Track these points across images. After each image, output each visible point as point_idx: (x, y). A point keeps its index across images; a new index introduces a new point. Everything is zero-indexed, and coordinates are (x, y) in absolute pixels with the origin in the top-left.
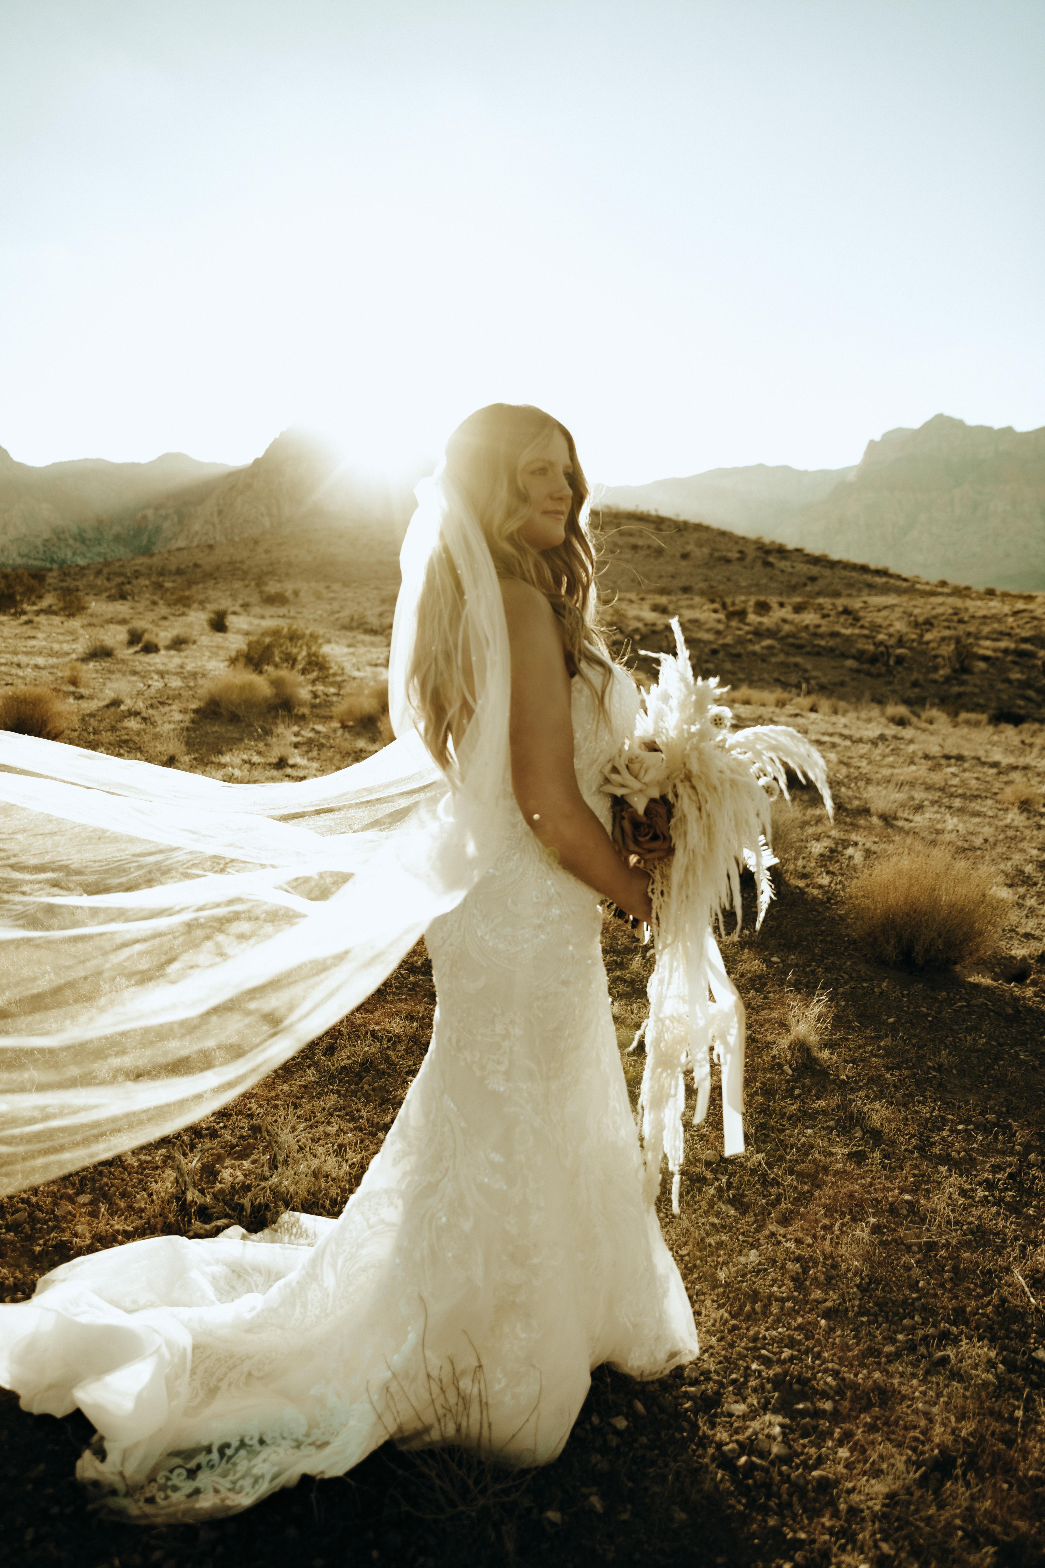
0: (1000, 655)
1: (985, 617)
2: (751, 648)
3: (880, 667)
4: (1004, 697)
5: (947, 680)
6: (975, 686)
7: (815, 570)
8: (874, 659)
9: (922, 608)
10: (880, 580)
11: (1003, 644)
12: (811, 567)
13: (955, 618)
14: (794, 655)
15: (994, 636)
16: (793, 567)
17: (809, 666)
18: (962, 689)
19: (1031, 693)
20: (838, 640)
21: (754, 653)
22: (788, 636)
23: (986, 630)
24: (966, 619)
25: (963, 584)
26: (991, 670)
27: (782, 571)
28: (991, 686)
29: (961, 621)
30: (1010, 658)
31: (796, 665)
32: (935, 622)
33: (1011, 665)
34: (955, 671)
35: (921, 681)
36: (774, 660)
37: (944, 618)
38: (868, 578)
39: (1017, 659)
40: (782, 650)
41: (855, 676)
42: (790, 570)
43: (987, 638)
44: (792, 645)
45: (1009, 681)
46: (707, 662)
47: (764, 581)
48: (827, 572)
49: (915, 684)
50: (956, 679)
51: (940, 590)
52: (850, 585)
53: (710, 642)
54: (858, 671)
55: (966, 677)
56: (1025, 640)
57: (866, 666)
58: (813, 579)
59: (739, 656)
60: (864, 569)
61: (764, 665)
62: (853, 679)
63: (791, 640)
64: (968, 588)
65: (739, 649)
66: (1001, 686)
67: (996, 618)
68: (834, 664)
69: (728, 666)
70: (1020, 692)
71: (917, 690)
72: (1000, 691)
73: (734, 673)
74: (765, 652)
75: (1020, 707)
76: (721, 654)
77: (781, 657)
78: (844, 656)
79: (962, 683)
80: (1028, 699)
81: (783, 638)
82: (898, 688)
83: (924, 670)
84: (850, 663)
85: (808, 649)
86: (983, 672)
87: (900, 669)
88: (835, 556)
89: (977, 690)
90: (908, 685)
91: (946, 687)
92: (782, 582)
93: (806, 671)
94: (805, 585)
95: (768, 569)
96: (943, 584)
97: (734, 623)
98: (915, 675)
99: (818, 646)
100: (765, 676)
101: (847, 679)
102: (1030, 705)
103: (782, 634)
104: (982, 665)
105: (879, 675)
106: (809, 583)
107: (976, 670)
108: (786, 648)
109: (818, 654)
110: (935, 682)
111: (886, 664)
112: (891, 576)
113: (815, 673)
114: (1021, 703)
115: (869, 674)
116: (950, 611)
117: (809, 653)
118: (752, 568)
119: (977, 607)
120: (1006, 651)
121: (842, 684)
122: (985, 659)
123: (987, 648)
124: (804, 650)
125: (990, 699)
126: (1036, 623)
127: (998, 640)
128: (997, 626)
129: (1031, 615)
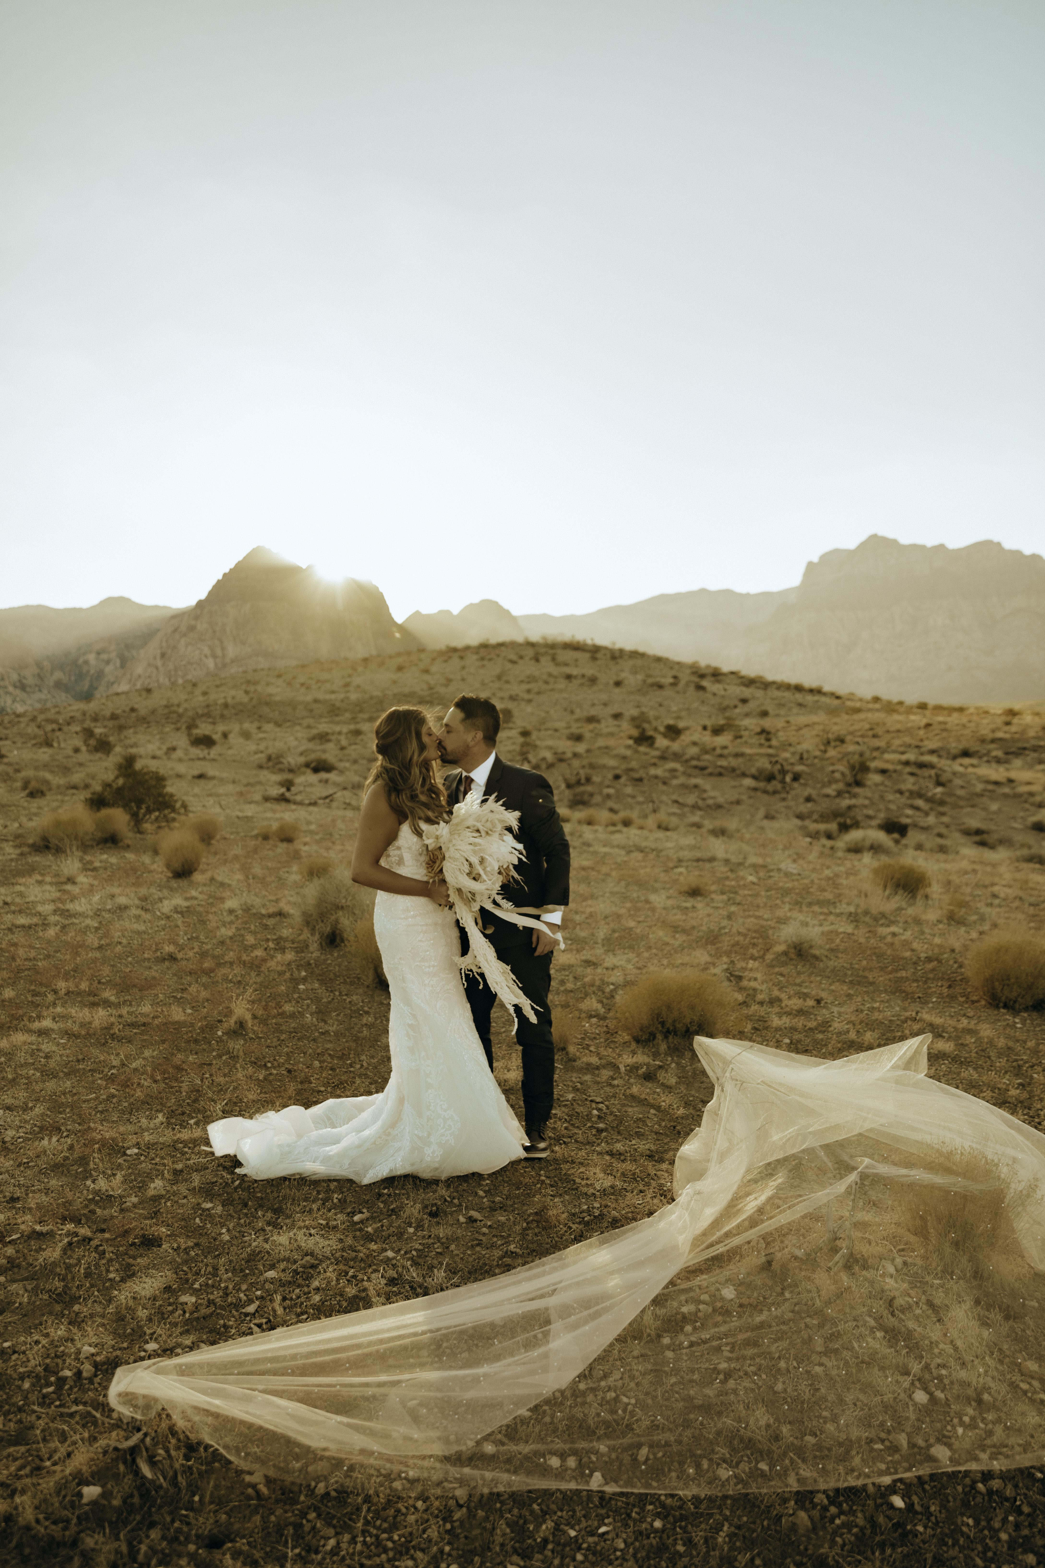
0: (899, 767)
1: (899, 731)
2: (653, 771)
3: (776, 785)
4: (893, 807)
5: (839, 794)
6: (866, 798)
7: (747, 692)
8: (770, 778)
9: (840, 725)
10: (810, 698)
11: (904, 758)
12: (744, 689)
13: (870, 733)
14: (695, 777)
15: (902, 749)
16: (725, 690)
17: (708, 787)
18: (853, 802)
19: (920, 803)
20: (740, 760)
21: (656, 777)
22: (692, 758)
23: (895, 743)
24: (880, 733)
25: (895, 699)
26: (886, 782)
27: (715, 694)
28: (882, 797)
29: (875, 736)
30: (908, 770)
31: (696, 786)
32: (848, 738)
33: (906, 776)
34: (847, 784)
35: (814, 796)
36: (675, 782)
37: (859, 733)
38: (799, 697)
39: (915, 770)
40: (684, 773)
41: (752, 794)
42: (722, 693)
43: (894, 752)
44: (696, 767)
45: (901, 792)
46: (608, 787)
47: (695, 705)
48: (759, 693)
49: (808, 799)
50: (848, 792)
51: (871, 706)
52: (781, 705)
53: (614, 768)
54: (755, 789)
55: (857, 790)
56: (932, 752)
57: (762, 785)
58: (744, 701)
59: (640, 780)
60: (799, 688)
61: (664, 788)
62: (750, 797)
63: (694, 763)
64: (901, 703)
65: (641, 773)
66: (890, 797)
67: (908, 731)
68: (733, 783)
69: (629, 790)
70: (909, 802)
71: (809, 805)
72: (890, 801)
73: (633, 797)
74: (667, 774)
75: (908, 816)
76: (623, 780)
77: (682, 780)
78: (744, 775)
79: (855, 796)
80: (917, 809)
81: (687, 761)
82: (792, 803)
83: (819, 786)
84: (748, 782)
85: (710, 770)
86: (877, 785)
87: (796, 785)
88: (770, 677)
89: (867, 802)
90: (802, 800)
91: (837, 800)
92: (713, 705)
93: (705, 791)
94: (736, 707)
95: (701, 693)
96: (876, 699)
97: (642, 749)
98: (808, 791)
99: (721, 767)
100: (664, 798)
101: (744, 797)
102: (918, 813)
103: (687, 757)
104: (877, 778)
105: (775, 792)
106: (740, 705)
107: (869, 783)
108: (689, 771)
109: (720, 774)
110: (828, 796)
111: (783, 782)
112: (825, 694)
113: (712, 794)
114: (909, 812)
115: (765, 792)
116: (867, 726)
117: (711, 774)
118: (684, 693)
119: (895, 720)
120: (907, 763)
121: (738, 802)
122: (883, 772)
123: (887, 761)
124: (706, 772)
125: (879, 810)
126: (945, 734)
127: (903, 753)
128: (907, 740)
129: (943, 726)
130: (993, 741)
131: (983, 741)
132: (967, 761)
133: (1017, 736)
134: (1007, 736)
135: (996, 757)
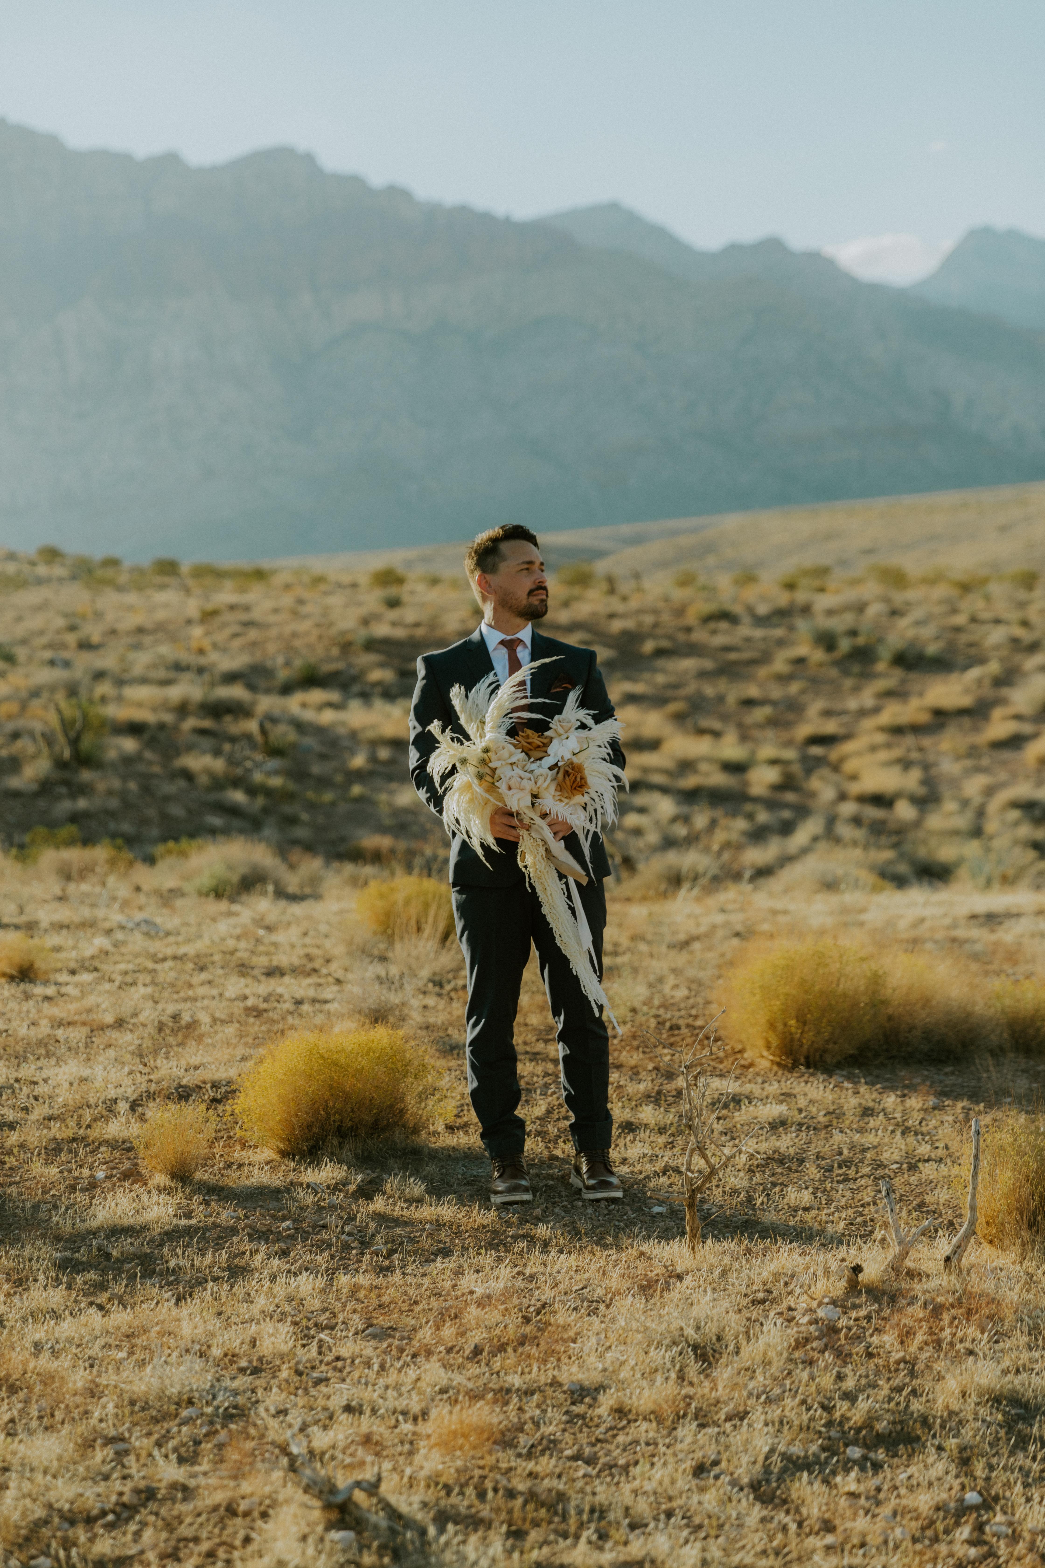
0: (168, 718)
1: (140, 630)
5: (45, 788)
11: (175, 693)
13: (71, 639)
15: (162, 674)
18: (82, 803)
23: (141, 661)
24: (96, 639)
25: (97, 553)
26: (148, 755)
29: (85, 645)
30: (191, 723)
32: (21, 653)
33: (196, 738)
34: (60, 764)
37: (44, 640)
39: (207, 723)
43: (144, 681)
45: (187, 775)
50: (65, 782)
51: (42, 570)
55: (86, 775)
56: (231, 678)
64: (112, 563)
66: (169, 788)
67: (164, 631)
72: (167, 799)
79: (80, 790)
86: (128, 761)
89: (114, 803)
91: (42, 803)
96: (52, 554)
104: (124, 745)
107: (110, 756)
110: (16, 794)
116: (60, 622)
120: (183, 707)
122: (135, 729)
123: (140, 705)
125: (145, 822)
126: (253, 634)
127: (166, 683)
128: (165, 650)
129: (243, 616)
130: (371, 645)
131: (346, 647)
132: (317, 696)
133: (420, 632)
134: (400, 633)
135: (379, 683)
